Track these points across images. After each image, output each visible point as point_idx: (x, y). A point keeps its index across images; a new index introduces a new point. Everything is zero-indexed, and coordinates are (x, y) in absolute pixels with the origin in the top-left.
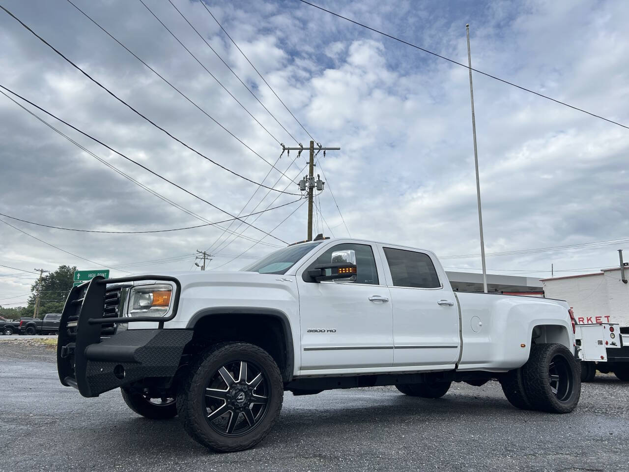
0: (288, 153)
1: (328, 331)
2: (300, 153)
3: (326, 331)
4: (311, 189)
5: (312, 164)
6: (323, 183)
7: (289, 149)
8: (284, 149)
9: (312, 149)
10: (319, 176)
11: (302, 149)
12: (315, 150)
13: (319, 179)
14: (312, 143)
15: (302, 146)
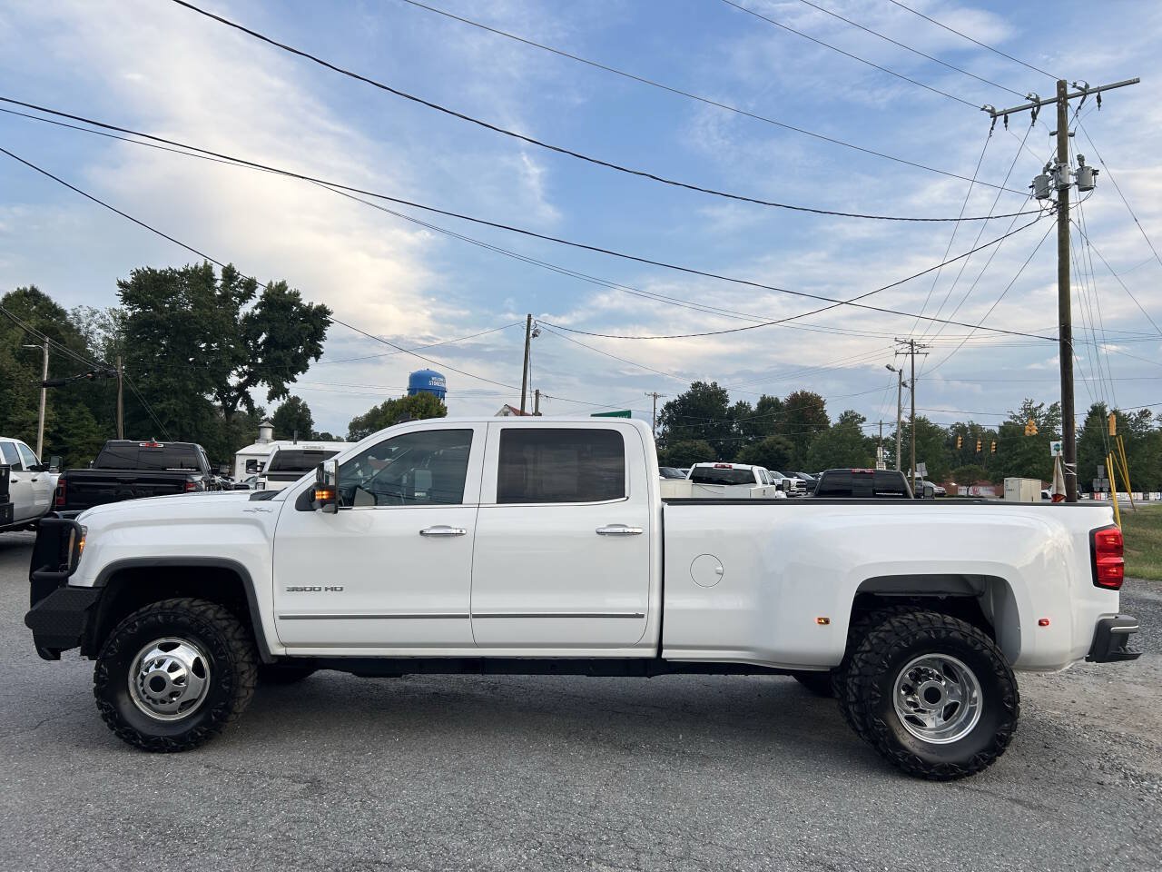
0: (1006, 121)
1: (326, 589)
2: (1034, 116)
3: (323, 589)
4: (1063, 191)
5: (1062, 134)
6: (1095, 173)
7: (1005, 114)
8: (994, 115)
9: (1062, 99)
10: (1081, 159)
11: (1038, 104)
12: (1069, 101)
13: (1082, 165)
14: (1062, 85)
15: (1037, 99)
